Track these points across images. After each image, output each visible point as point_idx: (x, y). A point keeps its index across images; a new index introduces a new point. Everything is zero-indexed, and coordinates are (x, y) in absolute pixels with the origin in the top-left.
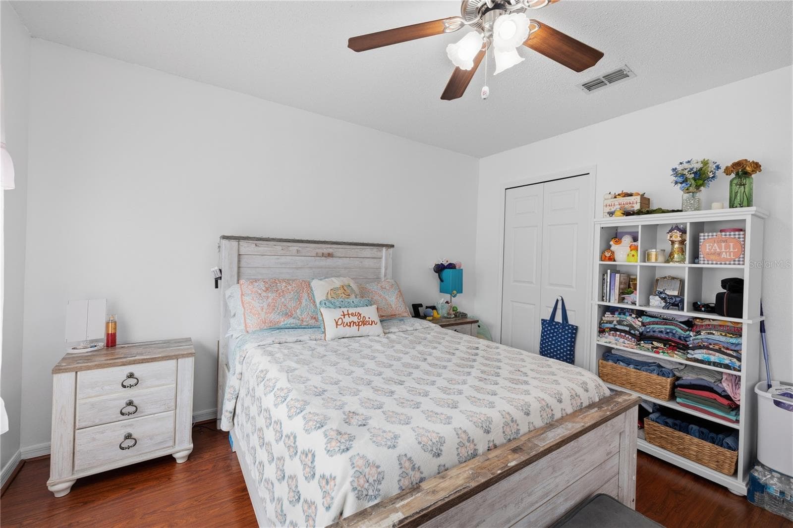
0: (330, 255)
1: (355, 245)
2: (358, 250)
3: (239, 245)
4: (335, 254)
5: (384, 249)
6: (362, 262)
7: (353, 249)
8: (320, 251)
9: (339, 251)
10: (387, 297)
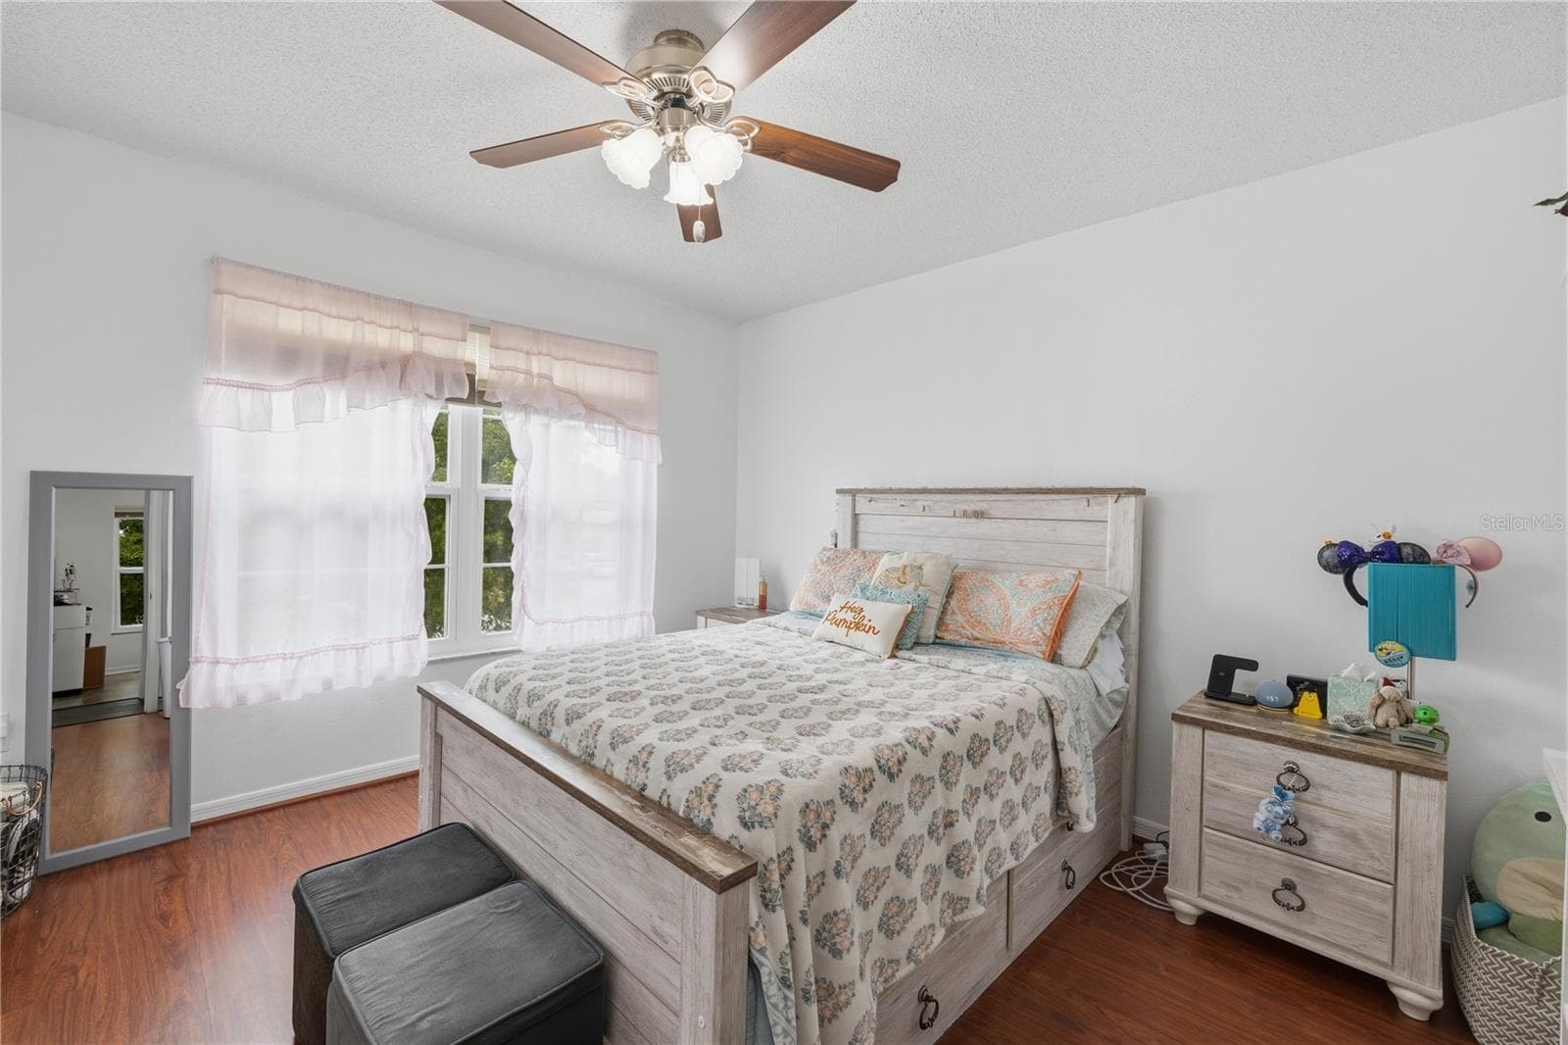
0: (979, 515)
1: (1028, 493)
2: (1043, 504)
3: (854, 500)
4: (991, 512)
5: (1111, 499)
6: (1054, 530)
7: (1028, 501)
8: (961, 507)
9: (998, 505)
10: (1014, 604)
